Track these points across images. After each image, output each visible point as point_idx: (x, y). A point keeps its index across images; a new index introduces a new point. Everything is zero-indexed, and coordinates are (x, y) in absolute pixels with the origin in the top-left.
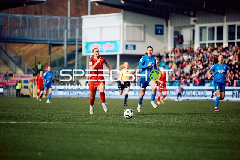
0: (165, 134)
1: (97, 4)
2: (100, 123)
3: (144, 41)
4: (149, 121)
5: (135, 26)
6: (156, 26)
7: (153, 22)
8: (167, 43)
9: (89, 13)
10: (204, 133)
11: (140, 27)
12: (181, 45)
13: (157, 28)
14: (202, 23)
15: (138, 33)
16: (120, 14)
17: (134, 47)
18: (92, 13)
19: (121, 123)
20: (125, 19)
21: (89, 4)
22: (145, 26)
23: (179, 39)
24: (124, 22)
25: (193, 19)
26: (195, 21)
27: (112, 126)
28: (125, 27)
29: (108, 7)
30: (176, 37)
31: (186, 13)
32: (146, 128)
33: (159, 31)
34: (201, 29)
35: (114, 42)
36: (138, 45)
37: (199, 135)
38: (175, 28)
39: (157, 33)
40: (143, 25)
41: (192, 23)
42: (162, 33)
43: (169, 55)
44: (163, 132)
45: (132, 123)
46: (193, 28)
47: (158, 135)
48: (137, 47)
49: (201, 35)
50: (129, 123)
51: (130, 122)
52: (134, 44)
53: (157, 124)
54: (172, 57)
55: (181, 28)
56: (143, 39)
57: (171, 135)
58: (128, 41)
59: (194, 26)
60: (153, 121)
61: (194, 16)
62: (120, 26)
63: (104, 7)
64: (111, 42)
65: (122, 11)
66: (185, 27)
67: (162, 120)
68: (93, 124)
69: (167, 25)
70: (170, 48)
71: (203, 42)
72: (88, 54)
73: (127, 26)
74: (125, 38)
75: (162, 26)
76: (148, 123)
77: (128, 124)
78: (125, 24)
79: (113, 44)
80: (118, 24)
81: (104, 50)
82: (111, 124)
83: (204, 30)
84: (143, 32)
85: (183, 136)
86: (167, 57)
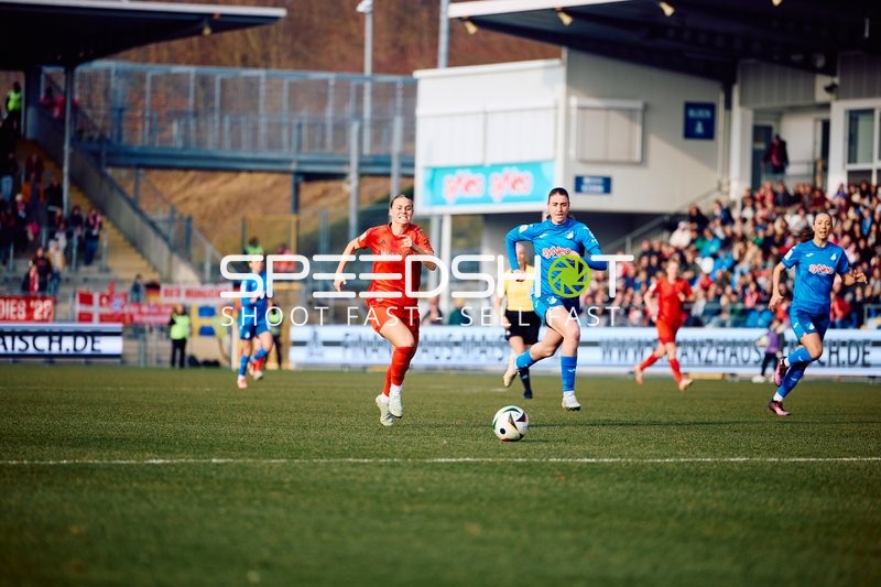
0: (715, 505)
1: (472, 29)
2: (477, 464)
3: (643, 161)
4: (657, 456)
5: (608, 109)
6: (689, 106)
7: (674, 92)
8: (726, 169)
9: (442, 59)
10: (859, 501)
11: (630, 113)
12: (779, 177)
13: (692, 113)
14: (858, 95)
15: (621, 134)
16: (556, 62)
17: (607, 184)
18: (453, 61)
19: (553, 464)
20: (572, 81)
21: (444, 27)
22: (646, 108)
23: (770, 155)
24: (568, 95)
25: (822, 81)
26: (830, 89)
27: (521, 475)
28: (574, 112)
29: (512, 39)
30: (762, 146)
31: (797, 58)
32: (645, 481)
33: (699, 127)
34: (854, 117)
35: (534, 166)
36: (619, 177)
37: (840, 508)
38: (757, 113)
39: (689, 133)
40: (638, 105)
41: (821, 96)
42: (709, 134)
43: (736, 214)
44: (708, 497)
45: (593, 463)
46: (823, 115)
47: (690, 507)
48: (615, 186)
49: (852, 140)
50: (582, 463)
51: (586, 460)
52: (605, 171)
53: (687, 466)
54: (744, 220)
55: (779, 115)
56: (637, 157)
57: (737, 506)
58: (584, 162)
59: (826, 106)
60: (671, 457)
61: (829, 70)
62: (556, 107)
63: (497, 38)
64: (521, 165)
65: (564, 52)
66: (795, 110)
67: (703, 450)
68: (452, 467)
69: (728, 105)
70: (738, 188)
71: (859, 166)
72: (438, 210)
73: (582, 108)
74: (572, 152)
75: (711, 107)
76: (652, 464)
77: (581, 468)
78: (574, 101)
79: (527, 174)
80: (549, 102)
81: (495, 195)
82: (518, 466)
83: (863, 123)
84: (638, 130)
85: (781, 509)
86: (727, 219)
